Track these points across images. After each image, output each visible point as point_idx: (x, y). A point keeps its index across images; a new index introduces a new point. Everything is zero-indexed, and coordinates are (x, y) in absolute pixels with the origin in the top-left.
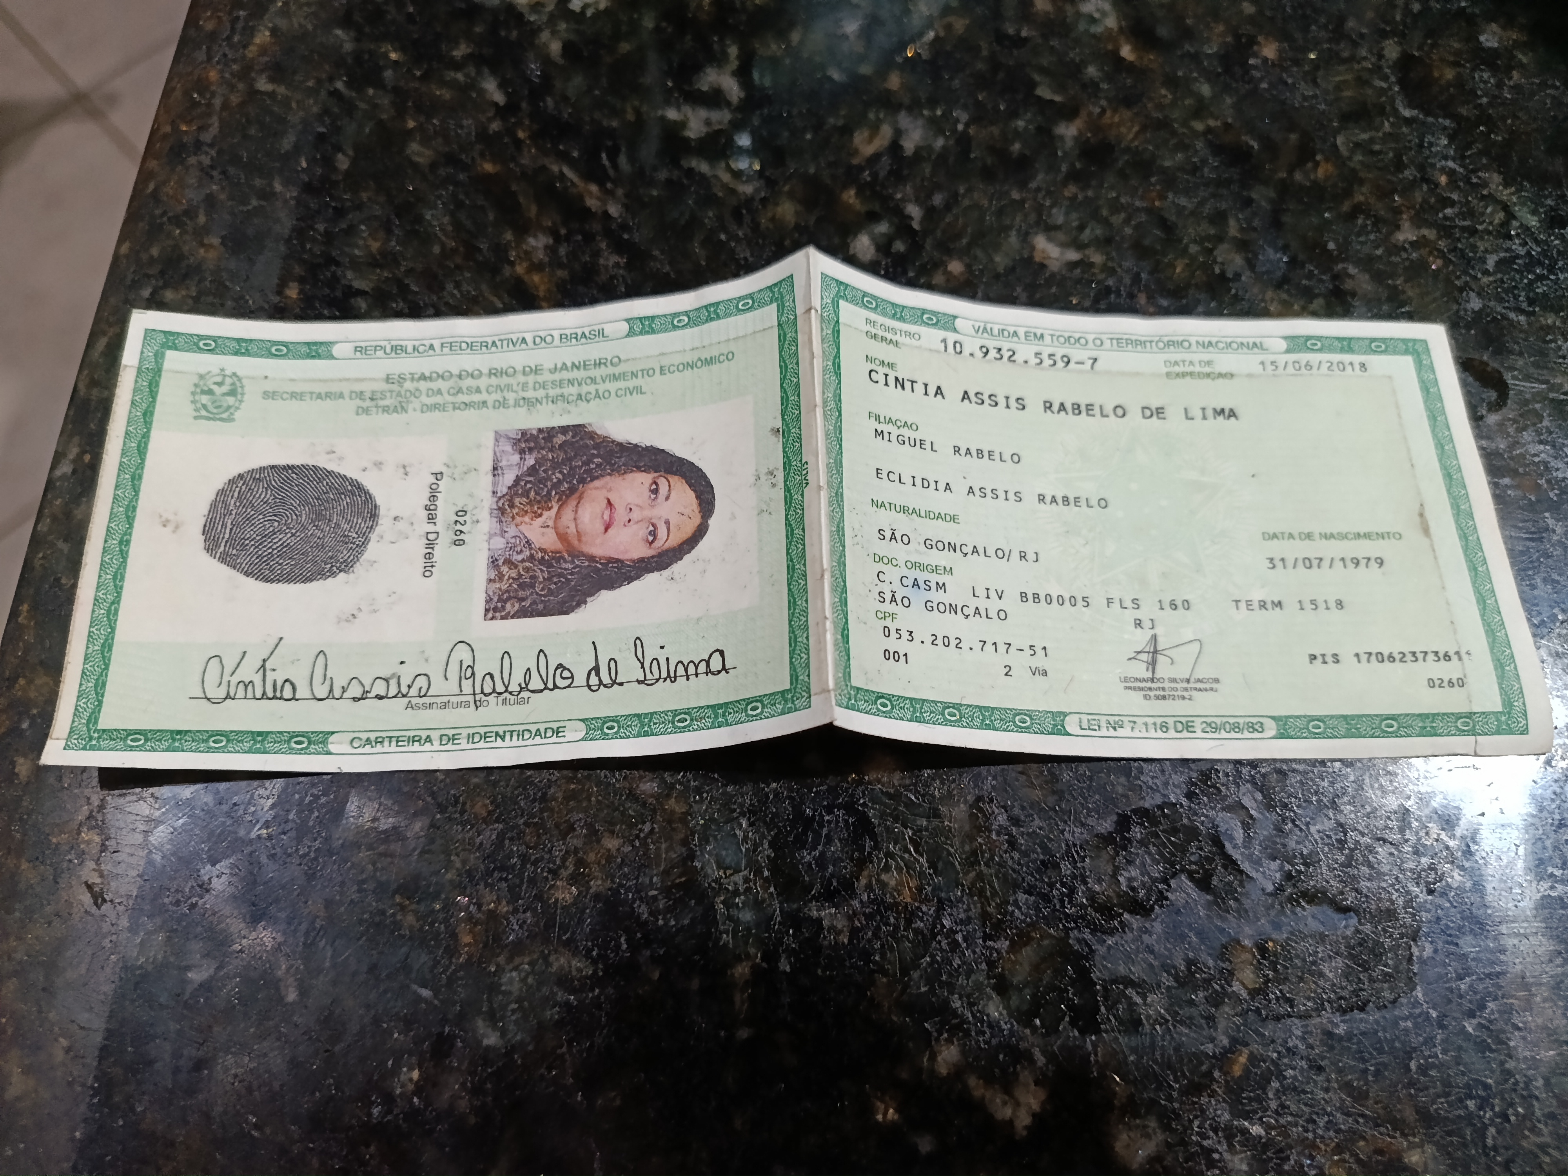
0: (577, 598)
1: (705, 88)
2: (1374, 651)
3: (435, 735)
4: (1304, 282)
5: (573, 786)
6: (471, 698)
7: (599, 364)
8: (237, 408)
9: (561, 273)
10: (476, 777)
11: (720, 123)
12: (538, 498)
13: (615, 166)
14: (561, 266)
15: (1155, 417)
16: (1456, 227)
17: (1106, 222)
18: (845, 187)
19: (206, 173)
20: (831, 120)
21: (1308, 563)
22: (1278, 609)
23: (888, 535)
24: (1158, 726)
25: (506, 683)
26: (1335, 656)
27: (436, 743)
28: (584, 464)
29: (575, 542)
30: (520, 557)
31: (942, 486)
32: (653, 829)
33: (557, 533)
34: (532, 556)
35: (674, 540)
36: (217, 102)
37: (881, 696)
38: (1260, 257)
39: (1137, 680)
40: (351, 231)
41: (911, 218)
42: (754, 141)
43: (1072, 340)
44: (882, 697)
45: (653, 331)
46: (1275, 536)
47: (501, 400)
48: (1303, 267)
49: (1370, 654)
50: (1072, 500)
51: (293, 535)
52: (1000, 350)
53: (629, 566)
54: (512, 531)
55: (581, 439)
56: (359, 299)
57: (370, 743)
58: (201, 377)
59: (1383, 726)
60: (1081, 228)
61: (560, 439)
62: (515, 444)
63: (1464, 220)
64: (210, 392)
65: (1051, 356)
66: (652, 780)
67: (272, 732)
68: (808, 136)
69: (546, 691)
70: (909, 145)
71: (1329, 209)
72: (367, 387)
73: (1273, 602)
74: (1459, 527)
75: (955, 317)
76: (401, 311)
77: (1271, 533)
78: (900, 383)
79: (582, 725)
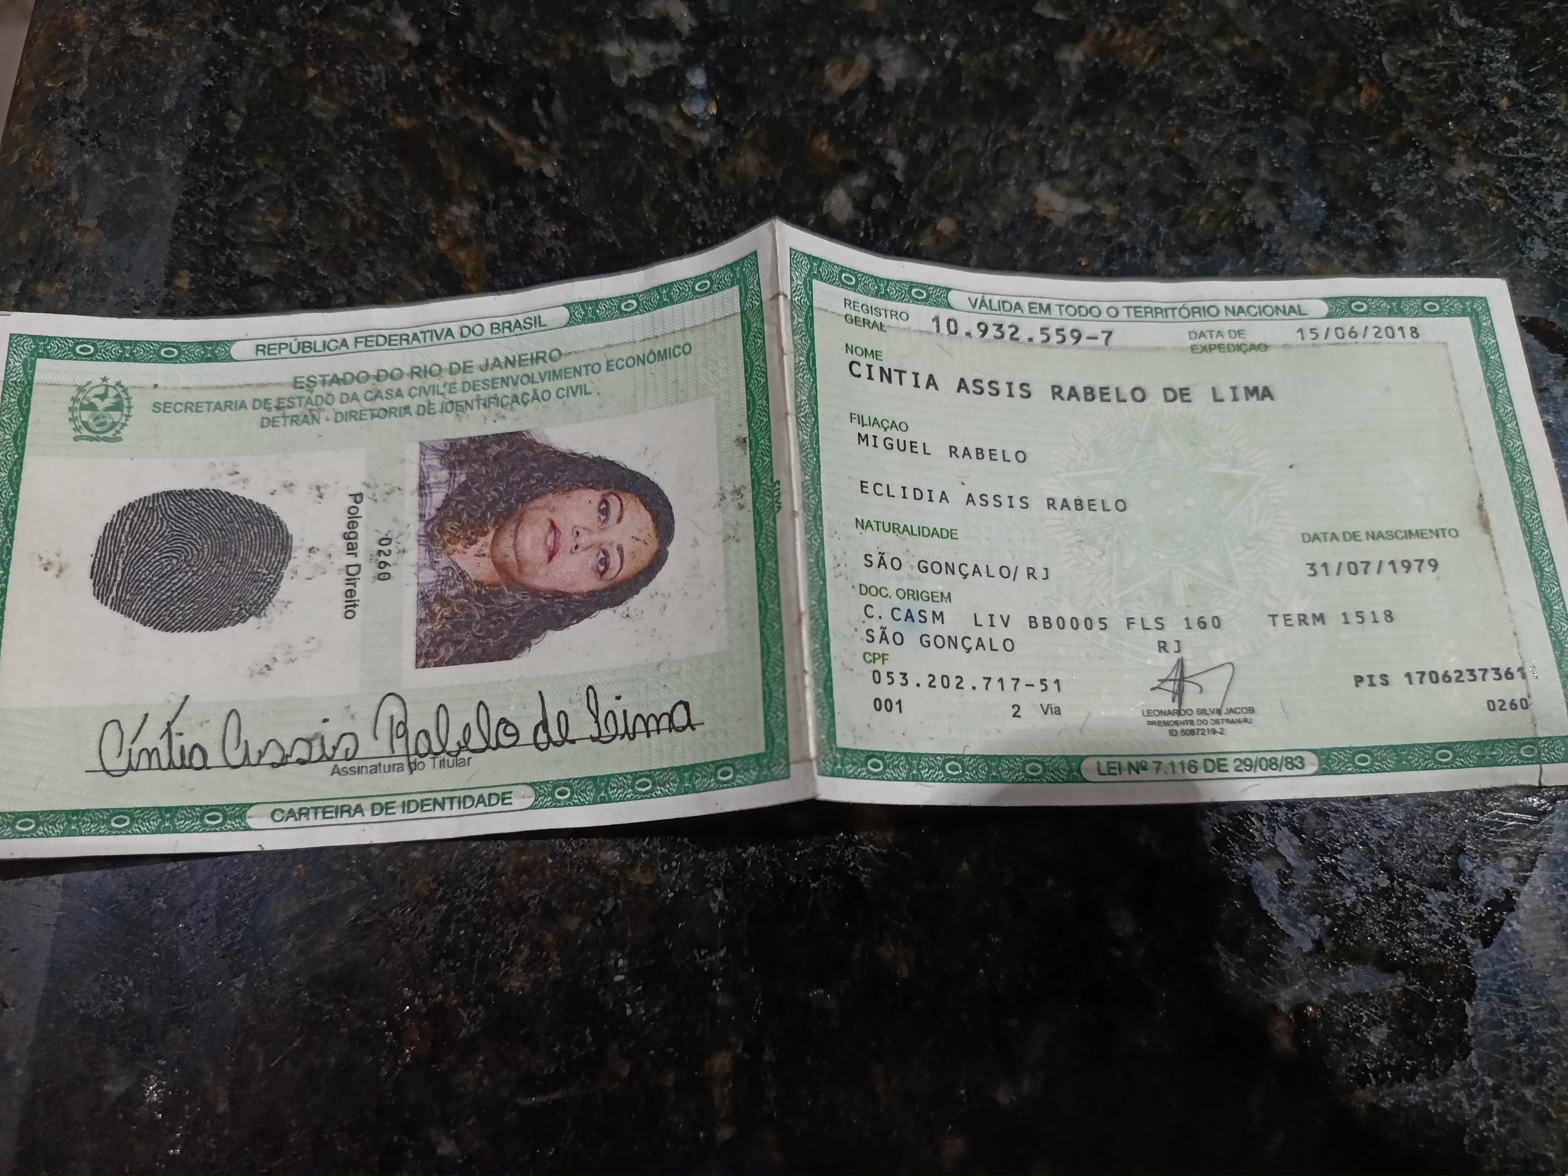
0: (519, 640)
1: (651, 16)
2: (1427, 670)
3: (366, 804)
4: (1345, 231)
5: (524, 858)
6: (404, 760)
7: (536, 359)
8: (124, 425)
9: (492, 248)
10: (415, 850)
11: (669, 58)
12: (472, 521)
13: (549, 116)
14: (489, 238)
15: (1178, 401)
16: (1519, 159)
17: (1119, 166)
18: (816, 131)
19: (76, 138)
20: (798, 51)
21: (1353, 568)
22: (1319, 624)
23: (876, 559)
24: (1186, 766)
25: (444, 741)
26: (1384, 676)
27: (368, 813)
28: (523, 479)
29: (516, 574)
30: (453, 592)
31: (936, 496)
32: (616, 905)
33: (494, 563)
34: (467, 591)
35: (630, 568)
36: (86, 52)
37: (871, 755)
38: (1296, 203)
39: (1161, 713)
40: (247, 204)
41: (893, 167)
42: (708, 80)
43: (1083, 311)
44: (873, 756)
45: (597, 319)
46: (1316, 537)
47: (426, 404)
48: (1344, 214)
49: (1423, 673)
50: (1085, 503)
51: (195, 574)
52: (1001, 326)
53: (578, 601)
54: (443, 561)
55: (518, 449)
56: (259, 287)
57: (294, 816)
58: (81, 389)
59: (1437, 757)
60: (1090, 173)
61: (494, 450)
62: (443, 457)
63: (1529, 151)
64: (92, 407)
65: (1059, 331)
66: (613, 848)
67: (182, 808)
68: (772, 71)
69: (489, 751)
70: (889, 78)
71: (1372, 143)
72: (272, 394)
73: (1314, 615)
74: (1523, 521)
75: (949, 290)
76: (307, 300)
77: (1312, 533)
78: (886, 375)
79: (529, 790)
